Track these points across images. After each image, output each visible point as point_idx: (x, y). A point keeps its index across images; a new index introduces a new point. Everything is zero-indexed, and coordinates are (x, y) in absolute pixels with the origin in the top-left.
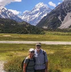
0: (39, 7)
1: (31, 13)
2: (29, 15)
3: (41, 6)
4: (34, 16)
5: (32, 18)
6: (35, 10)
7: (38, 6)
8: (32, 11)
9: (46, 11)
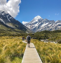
0: (38, 19)
1: (31, 23)
2: (30, 25)
3: (39, 18)
4: (34, 25)
5: (33, 27)
6: (34, 21)
7: (36, 18)
8: (31, 22)
9: (44, 21)
